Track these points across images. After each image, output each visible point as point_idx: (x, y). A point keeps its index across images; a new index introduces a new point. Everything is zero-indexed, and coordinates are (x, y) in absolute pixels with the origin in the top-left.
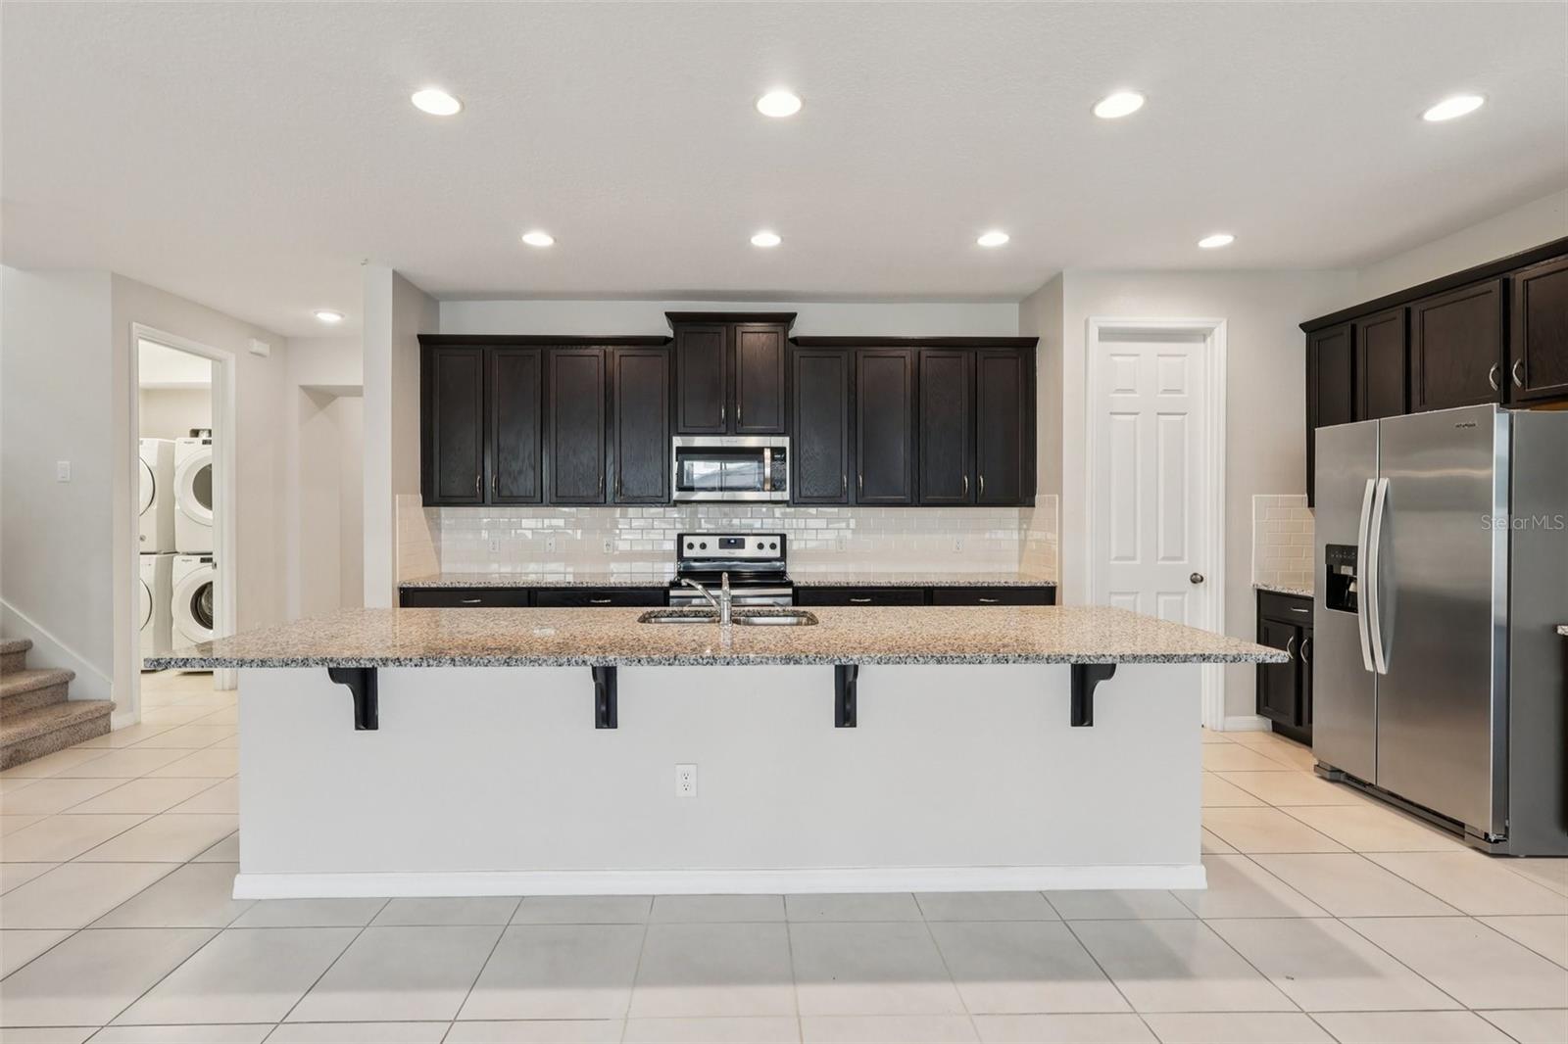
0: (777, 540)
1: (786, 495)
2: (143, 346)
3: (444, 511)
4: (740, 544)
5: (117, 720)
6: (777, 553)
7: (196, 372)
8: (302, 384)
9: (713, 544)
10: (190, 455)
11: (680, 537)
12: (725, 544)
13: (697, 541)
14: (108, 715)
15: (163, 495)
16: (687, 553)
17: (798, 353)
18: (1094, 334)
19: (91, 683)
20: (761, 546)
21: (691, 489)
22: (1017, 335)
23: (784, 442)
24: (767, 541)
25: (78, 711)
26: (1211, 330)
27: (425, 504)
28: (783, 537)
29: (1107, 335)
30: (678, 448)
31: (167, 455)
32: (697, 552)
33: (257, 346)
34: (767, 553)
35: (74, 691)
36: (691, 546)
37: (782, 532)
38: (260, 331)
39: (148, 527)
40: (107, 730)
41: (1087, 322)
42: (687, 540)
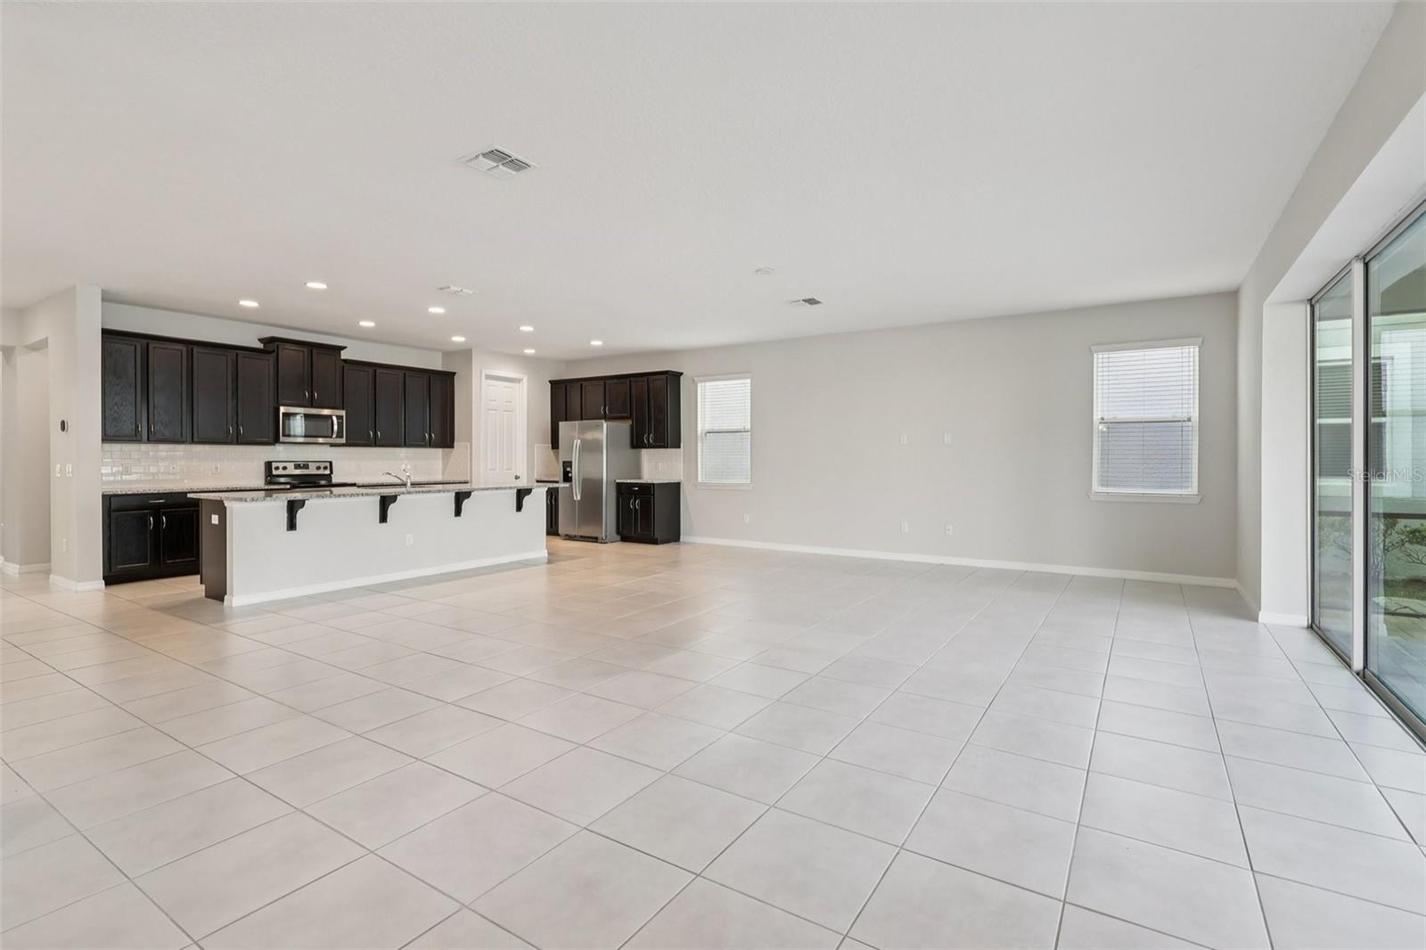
0: (328, 465)
1: (343, 441)
4: (306, 467)
6: (328, 472)
9: (290, 466)
11: (269, 463)
12: (297, 467)
13: (279, 465)
16: (275, 472)
17: (346, 366)
18: (483, 377)
20: (317, 468)
21: (289, 436)
22: (440, 369)
23: (343, 413)
24: (322, 465)
26: (522, 380)
28: (331, 463)
29: (489, 377)
30: (283, 414)
32: (280, 471)
34: (322, 471)
36: (277, 468)
37: (330, 460)
41: (483, 370)
42: (274, 465)
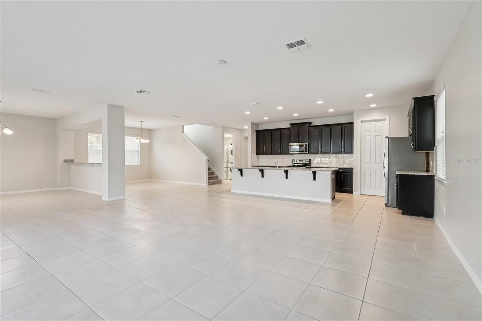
1: (308, 152)
2: (225, 134)
3: (260, 156)
4: (303, 161)
5: (222, 182)
6: (309, 162)
7: (231, 136)
8: (245, 136)
9: (298, 160)
10: (230, 148)
11: (293, 160)
12: (300, 161)
13: (296, 160)
14: (221, 181)
15: (227, 154)
18: (359, 122)
19: (220, 177)
20: (306, 161)
21: (292, 152)
23: (307, 144)
24: (307, 160)
25: (218, 180)
26: (386, 119)
27: (256, 154)
29: (362, 121)
30: (290, 145)
31: (228, 148)
32: (295, 162)
33: (238, 132)
34: (307, 162)
35: (218, 178)
37: (309, 159)
38: (238, 129)
39: (225, 158)
40: (221, 183)
41: (358, 120)
